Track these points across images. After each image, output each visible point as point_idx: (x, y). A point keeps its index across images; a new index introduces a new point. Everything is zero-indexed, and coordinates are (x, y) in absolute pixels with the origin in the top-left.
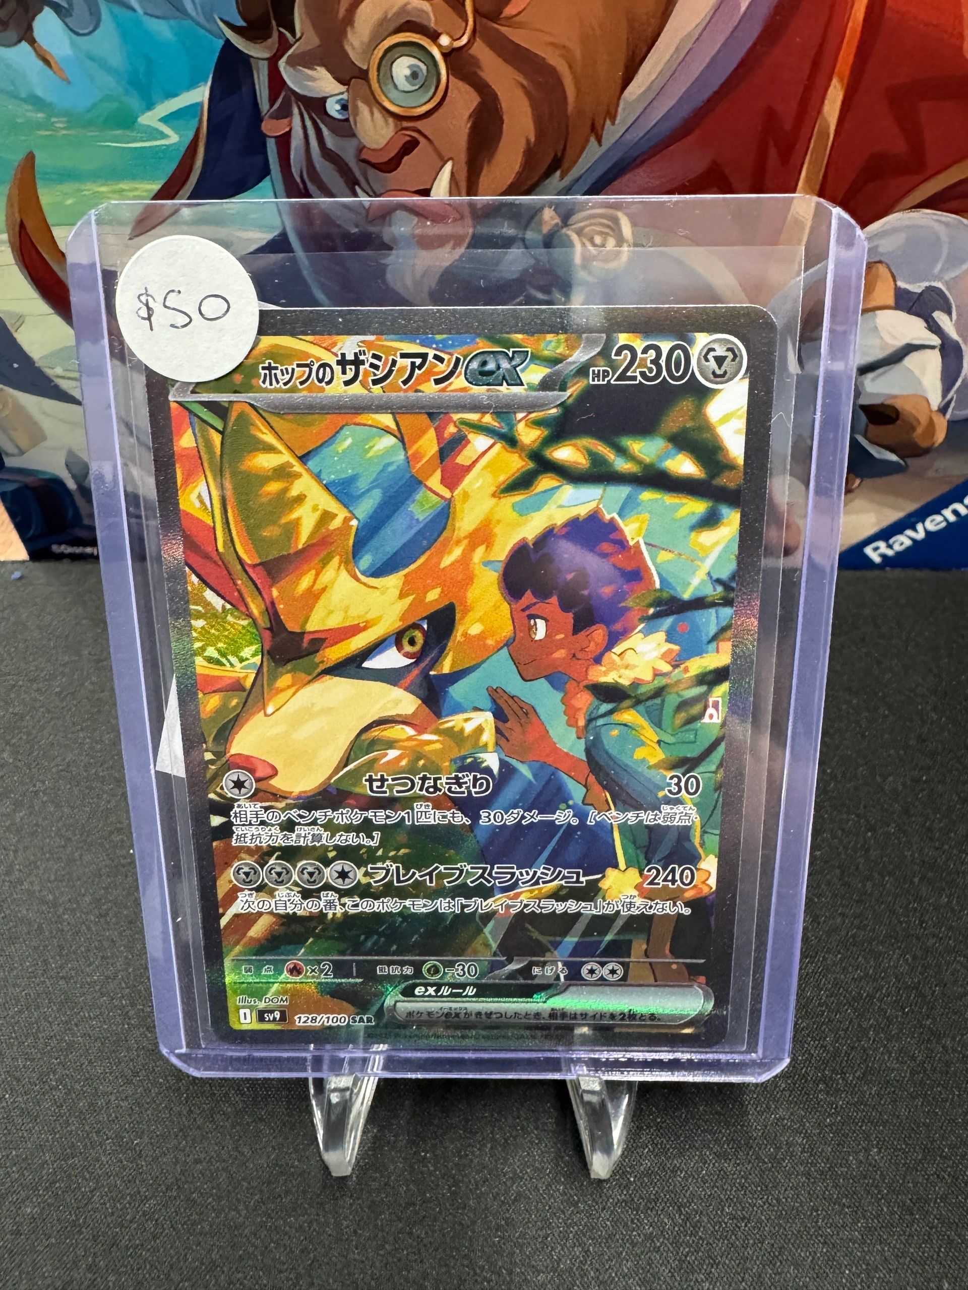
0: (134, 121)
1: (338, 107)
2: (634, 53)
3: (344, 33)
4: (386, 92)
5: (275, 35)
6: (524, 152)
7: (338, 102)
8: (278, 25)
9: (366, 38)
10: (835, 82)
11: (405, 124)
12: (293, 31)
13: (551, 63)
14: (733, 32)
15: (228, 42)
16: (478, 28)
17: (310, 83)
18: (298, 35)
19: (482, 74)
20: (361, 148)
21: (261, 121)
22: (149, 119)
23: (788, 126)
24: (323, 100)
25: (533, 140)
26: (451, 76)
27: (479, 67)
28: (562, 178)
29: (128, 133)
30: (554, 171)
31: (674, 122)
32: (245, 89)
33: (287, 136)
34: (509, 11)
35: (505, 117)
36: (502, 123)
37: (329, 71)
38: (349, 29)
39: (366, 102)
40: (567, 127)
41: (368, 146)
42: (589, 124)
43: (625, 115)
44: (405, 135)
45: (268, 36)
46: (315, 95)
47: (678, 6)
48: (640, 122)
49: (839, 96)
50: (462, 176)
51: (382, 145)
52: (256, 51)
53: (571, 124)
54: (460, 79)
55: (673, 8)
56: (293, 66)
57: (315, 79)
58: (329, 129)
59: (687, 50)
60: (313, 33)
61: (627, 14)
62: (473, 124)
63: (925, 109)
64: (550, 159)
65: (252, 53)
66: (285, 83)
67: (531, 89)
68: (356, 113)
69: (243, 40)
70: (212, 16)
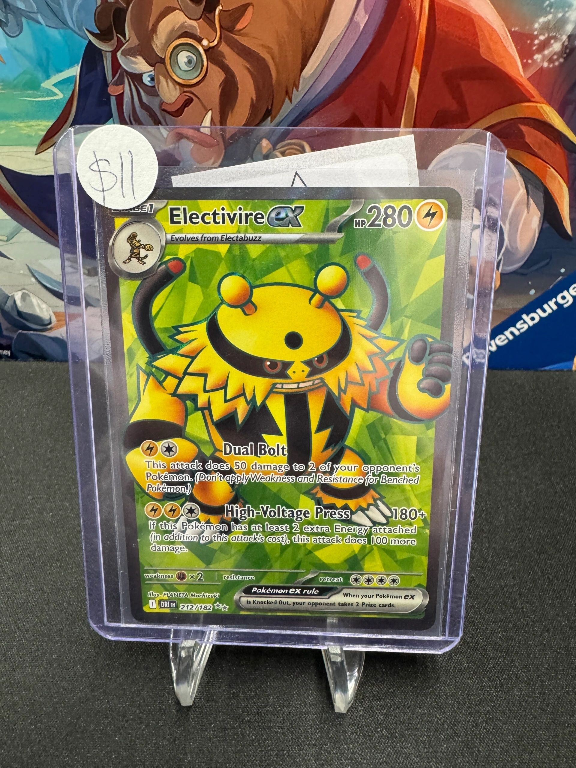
0: (39, 86)
1: (149, 79)
2: (306, 51)
3: (153, 37)
4: (174, 70)
5: (115, 38)
6: (250, 106)
7: (149, 76)
8: (117, 33)
9: (163, 41)
10: (414, 69)
11: (186, 89)
12: (124, 37)
13: (262, 55)
14: (357, 40)
15: (90, 42)
16: (223, 36)
17: (133, 65)
18: (127, 38)
19: (226, 62)
20: (162, 103)
21: (108, 86)
22: (47, 84)
23: (392, 94)
24: (141, 75)
25: (254, 99)
26: (209, 63)
27: (225, 58)
28: (271, 121)
29: (35, 92)
30: (268, 117)
31: (331, 89)
32: (99, 68)
33: (122, 94)
34: (239, 27)
35: (239, 86)
36: (238, 89)
37: (144, 59)
39: (165, 77)
40: (273, 91)
41: (165, 101)
42: (284, 89)
43: (303, 86)
44: (186, 95)
45: (112, 39)
46: (137, 72)
47: (327, 25)
48: (312, 90)
49: (418, 77)
50: (217, 119)
51: (173, 102)
52: (105, 47)
53: (275, 91)
54: (214, 64)
55: (325, 26)
56: (125, 56)
57: (136, 64)
58: (144, 91)
59: (334, 50)
60: (136, 38)
61: (301, 29)
62: (222, 90)
63: (464, 85)
64: (265, 110)
65: (103, 48)
66: (120, 65)
67: (252, 70)
68: (159, 83)
69: (98, 41)
70: (82, 28)
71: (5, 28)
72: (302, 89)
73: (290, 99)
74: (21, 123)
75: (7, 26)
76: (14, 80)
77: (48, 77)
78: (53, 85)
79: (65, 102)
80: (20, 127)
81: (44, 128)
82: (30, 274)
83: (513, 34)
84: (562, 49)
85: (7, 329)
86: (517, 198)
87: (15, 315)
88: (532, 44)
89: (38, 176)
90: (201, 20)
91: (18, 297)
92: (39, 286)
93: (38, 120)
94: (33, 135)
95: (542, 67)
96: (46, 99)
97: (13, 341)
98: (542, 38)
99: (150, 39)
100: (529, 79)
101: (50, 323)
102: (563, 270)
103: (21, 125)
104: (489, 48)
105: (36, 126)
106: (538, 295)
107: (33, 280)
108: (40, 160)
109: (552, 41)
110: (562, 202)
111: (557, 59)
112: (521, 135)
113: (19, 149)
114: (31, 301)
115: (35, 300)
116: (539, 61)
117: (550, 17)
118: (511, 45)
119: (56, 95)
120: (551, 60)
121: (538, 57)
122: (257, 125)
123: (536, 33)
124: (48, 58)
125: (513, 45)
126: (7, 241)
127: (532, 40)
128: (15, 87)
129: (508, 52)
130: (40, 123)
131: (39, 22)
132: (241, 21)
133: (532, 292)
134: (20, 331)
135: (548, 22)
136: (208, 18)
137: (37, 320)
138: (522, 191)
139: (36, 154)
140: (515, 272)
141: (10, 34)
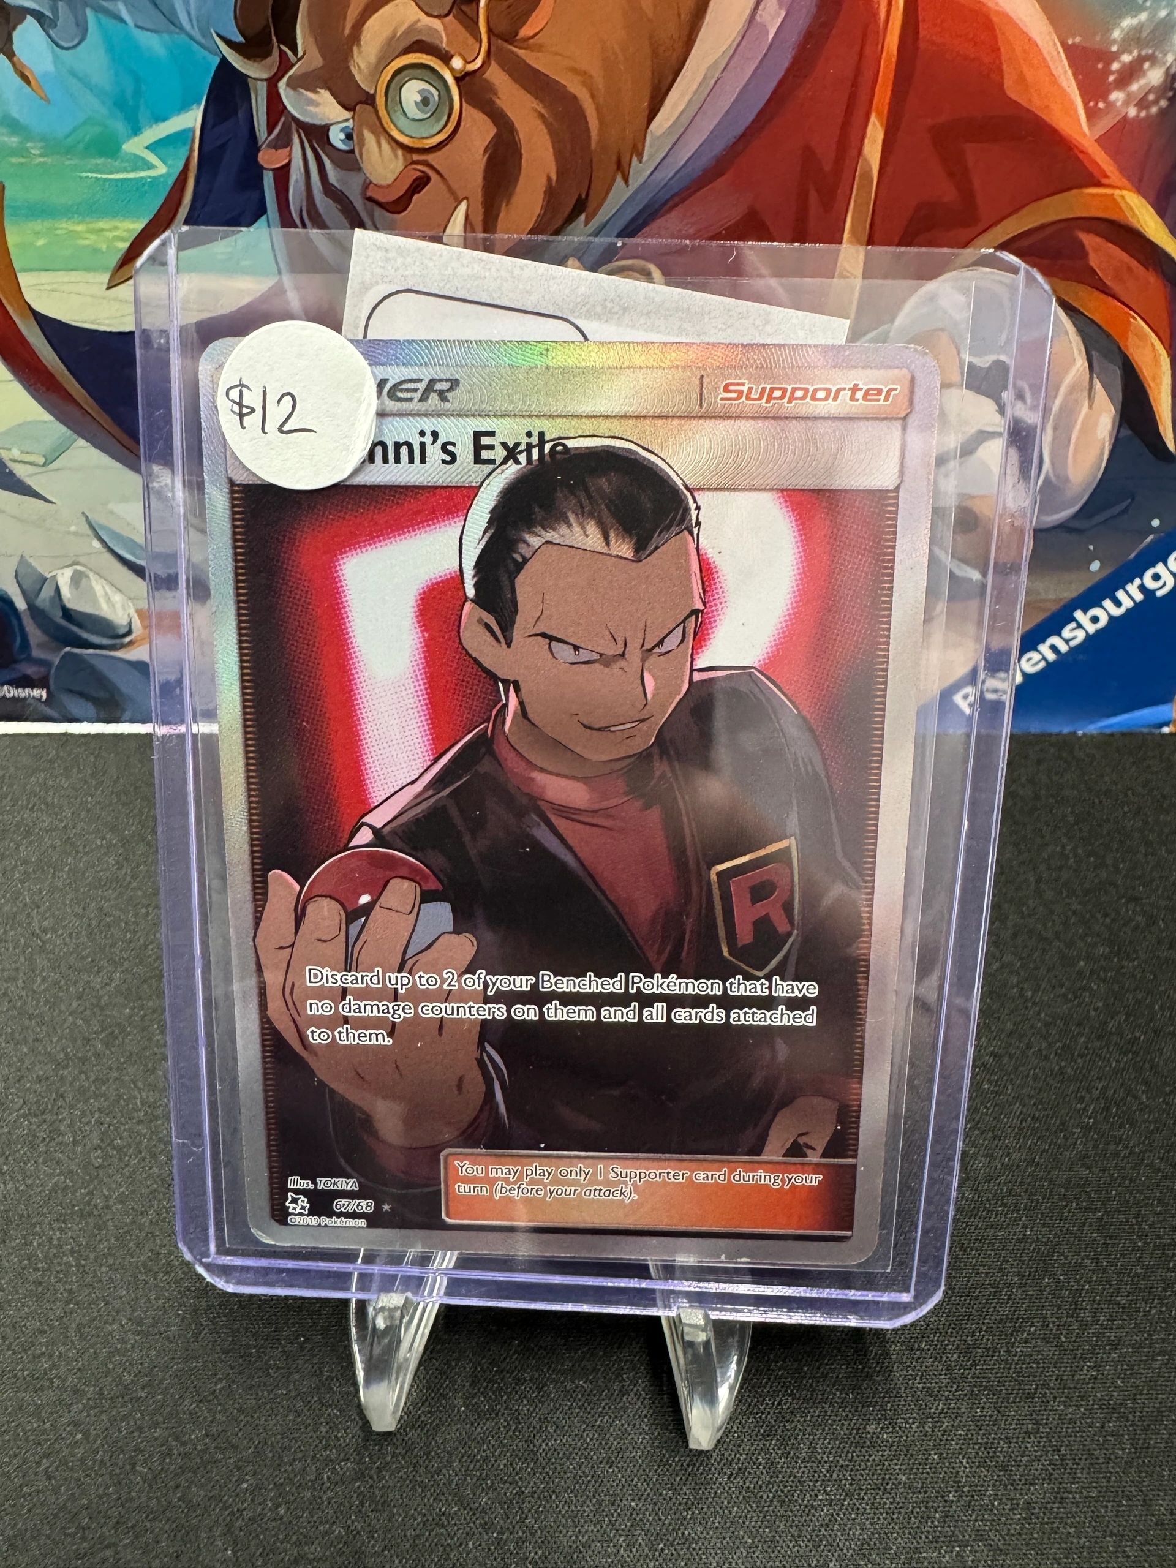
0: (118, 148)
1: (342, 136)
2: (660, 82)
3: (352, 51)
4: (394, 118)
5: (276, 53)
6: (545, 193)
7: (342, 130)
8: (279, 42)
9: (373, 59)
10: (873, 119)
11: (416, 157)
12: (295, 52)
13: (572, 90)
14: (762, 60)
15: (224, 60)
16: (493, 49)
17: (311, 108)
18: (300, 54)
19: (497, 101)
20: (367, 185)
21: (258, 150)
22: (135, 146)
23: (827, 168)
24: (324, 130)
25: (554, 177)
26: (464, 104)
27: (496, 94)
28: (586, 224)
29: (111, 161)
30: (580, 213)
31: (705, 160)
32: (241, 114)
33: (287, 167)
34: (525, 32)
35: (523, 152)
36: (521, 158)
37: (332, 94)
38: (355, 49)
39: (373, 132)
40: (591, 161)
41: (375, 182)
42: (614, 158)
43: (653, 152)
44: (416, 170)
45: (268, 54)
46: (317, 122)
47: (703, 30)
48: (669, 160)
49: (880, 135)
50: (478, 219)
51: (389, 182)
52: (254, 71)
53: (594, 160)
54: (474, 107)
55: (699, 32)
56: (294, 88)
57: (317, 105)
58: (332, 161)
59: (713, 81)
60: (317, 52)
61: (651, 37)
62: (490, 159)
63: (973, 153)
64: (574, 201)
65: (250, 73)
66: (285, 107)
67: (551, 120)
68: (362, 143)
69: (241, 58)
70: (209, 29)
71: (51, 32)
72: (651, 157)
73: (626, 180)
74: (79, 223)
75: (56, 26)
76: (67, 137)
77: (136, 131)
78: (147, 148)
79: (171, 182)
80: (77, 232)
81: (125, 234)
82: (89, 532)
83: (1068, 49)
84: (1165, 81)
85: (41, 646)
86: (1068, 380)
87: (57, 616)
88: (1107, 72)
89: (111, 333)
90: (451, 17)
91: (64, 579)
92: (108, 556)
93: (114, 217)
94: (104, 247)
95: (1125, 116)
96: (132, 175)
97: (53, 671)
98: (1126, 58)
99: (348, 55)
100: (1098, 141)
101: (129, 633)
102: (1156, 523)
103: (80, 228)
104: (1021, 78)
105: (110, 230)
106: (1108, 571)
107: (96, 544)
108: (115, 299)
109: (1146, 65)
110: (1159, 385)
111: (1156, 102)
112: (1081, 252)
113: (74, 276)
114: (92, 588)
115: (98, 587)
116: (1119, 104)
117: (1143, 16)
118: (1065, 72)
119: (151, 167)
120: (1142, 104)
121: (1117, 96)
122: (557, 232)
123: (1114, 49)
124: (137, 92)
125: (1070, 73)
126: (44, 465)
127: (1108, 64)
128: (69, 151)
129: (1059, 86)
130: (119, 224)
131: (122, 20)
132: (530, 20)
133: (1095, 566)
134: (67, 649)
135: (1139, 28)
136: (464, 13)
137: (102, 626)
138: (1080, 363)
139: (109, 288)
140: (1063, 527)
141: (62, 43)
